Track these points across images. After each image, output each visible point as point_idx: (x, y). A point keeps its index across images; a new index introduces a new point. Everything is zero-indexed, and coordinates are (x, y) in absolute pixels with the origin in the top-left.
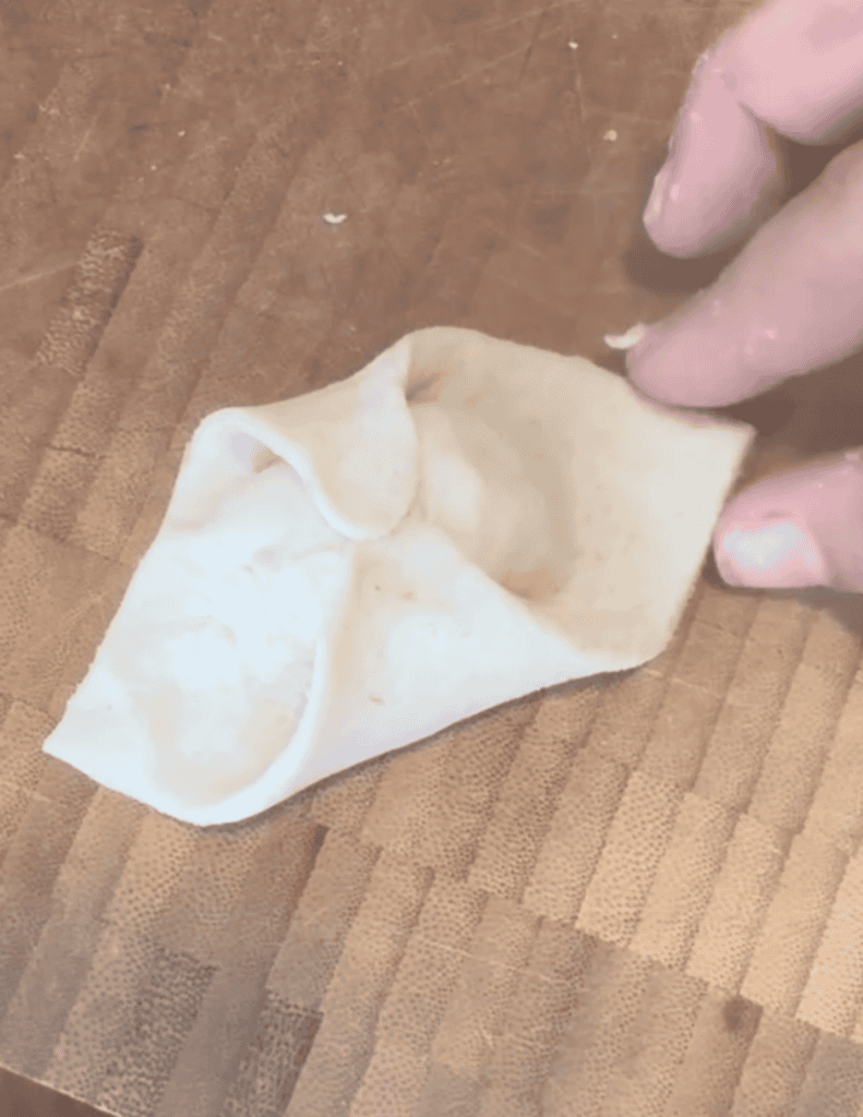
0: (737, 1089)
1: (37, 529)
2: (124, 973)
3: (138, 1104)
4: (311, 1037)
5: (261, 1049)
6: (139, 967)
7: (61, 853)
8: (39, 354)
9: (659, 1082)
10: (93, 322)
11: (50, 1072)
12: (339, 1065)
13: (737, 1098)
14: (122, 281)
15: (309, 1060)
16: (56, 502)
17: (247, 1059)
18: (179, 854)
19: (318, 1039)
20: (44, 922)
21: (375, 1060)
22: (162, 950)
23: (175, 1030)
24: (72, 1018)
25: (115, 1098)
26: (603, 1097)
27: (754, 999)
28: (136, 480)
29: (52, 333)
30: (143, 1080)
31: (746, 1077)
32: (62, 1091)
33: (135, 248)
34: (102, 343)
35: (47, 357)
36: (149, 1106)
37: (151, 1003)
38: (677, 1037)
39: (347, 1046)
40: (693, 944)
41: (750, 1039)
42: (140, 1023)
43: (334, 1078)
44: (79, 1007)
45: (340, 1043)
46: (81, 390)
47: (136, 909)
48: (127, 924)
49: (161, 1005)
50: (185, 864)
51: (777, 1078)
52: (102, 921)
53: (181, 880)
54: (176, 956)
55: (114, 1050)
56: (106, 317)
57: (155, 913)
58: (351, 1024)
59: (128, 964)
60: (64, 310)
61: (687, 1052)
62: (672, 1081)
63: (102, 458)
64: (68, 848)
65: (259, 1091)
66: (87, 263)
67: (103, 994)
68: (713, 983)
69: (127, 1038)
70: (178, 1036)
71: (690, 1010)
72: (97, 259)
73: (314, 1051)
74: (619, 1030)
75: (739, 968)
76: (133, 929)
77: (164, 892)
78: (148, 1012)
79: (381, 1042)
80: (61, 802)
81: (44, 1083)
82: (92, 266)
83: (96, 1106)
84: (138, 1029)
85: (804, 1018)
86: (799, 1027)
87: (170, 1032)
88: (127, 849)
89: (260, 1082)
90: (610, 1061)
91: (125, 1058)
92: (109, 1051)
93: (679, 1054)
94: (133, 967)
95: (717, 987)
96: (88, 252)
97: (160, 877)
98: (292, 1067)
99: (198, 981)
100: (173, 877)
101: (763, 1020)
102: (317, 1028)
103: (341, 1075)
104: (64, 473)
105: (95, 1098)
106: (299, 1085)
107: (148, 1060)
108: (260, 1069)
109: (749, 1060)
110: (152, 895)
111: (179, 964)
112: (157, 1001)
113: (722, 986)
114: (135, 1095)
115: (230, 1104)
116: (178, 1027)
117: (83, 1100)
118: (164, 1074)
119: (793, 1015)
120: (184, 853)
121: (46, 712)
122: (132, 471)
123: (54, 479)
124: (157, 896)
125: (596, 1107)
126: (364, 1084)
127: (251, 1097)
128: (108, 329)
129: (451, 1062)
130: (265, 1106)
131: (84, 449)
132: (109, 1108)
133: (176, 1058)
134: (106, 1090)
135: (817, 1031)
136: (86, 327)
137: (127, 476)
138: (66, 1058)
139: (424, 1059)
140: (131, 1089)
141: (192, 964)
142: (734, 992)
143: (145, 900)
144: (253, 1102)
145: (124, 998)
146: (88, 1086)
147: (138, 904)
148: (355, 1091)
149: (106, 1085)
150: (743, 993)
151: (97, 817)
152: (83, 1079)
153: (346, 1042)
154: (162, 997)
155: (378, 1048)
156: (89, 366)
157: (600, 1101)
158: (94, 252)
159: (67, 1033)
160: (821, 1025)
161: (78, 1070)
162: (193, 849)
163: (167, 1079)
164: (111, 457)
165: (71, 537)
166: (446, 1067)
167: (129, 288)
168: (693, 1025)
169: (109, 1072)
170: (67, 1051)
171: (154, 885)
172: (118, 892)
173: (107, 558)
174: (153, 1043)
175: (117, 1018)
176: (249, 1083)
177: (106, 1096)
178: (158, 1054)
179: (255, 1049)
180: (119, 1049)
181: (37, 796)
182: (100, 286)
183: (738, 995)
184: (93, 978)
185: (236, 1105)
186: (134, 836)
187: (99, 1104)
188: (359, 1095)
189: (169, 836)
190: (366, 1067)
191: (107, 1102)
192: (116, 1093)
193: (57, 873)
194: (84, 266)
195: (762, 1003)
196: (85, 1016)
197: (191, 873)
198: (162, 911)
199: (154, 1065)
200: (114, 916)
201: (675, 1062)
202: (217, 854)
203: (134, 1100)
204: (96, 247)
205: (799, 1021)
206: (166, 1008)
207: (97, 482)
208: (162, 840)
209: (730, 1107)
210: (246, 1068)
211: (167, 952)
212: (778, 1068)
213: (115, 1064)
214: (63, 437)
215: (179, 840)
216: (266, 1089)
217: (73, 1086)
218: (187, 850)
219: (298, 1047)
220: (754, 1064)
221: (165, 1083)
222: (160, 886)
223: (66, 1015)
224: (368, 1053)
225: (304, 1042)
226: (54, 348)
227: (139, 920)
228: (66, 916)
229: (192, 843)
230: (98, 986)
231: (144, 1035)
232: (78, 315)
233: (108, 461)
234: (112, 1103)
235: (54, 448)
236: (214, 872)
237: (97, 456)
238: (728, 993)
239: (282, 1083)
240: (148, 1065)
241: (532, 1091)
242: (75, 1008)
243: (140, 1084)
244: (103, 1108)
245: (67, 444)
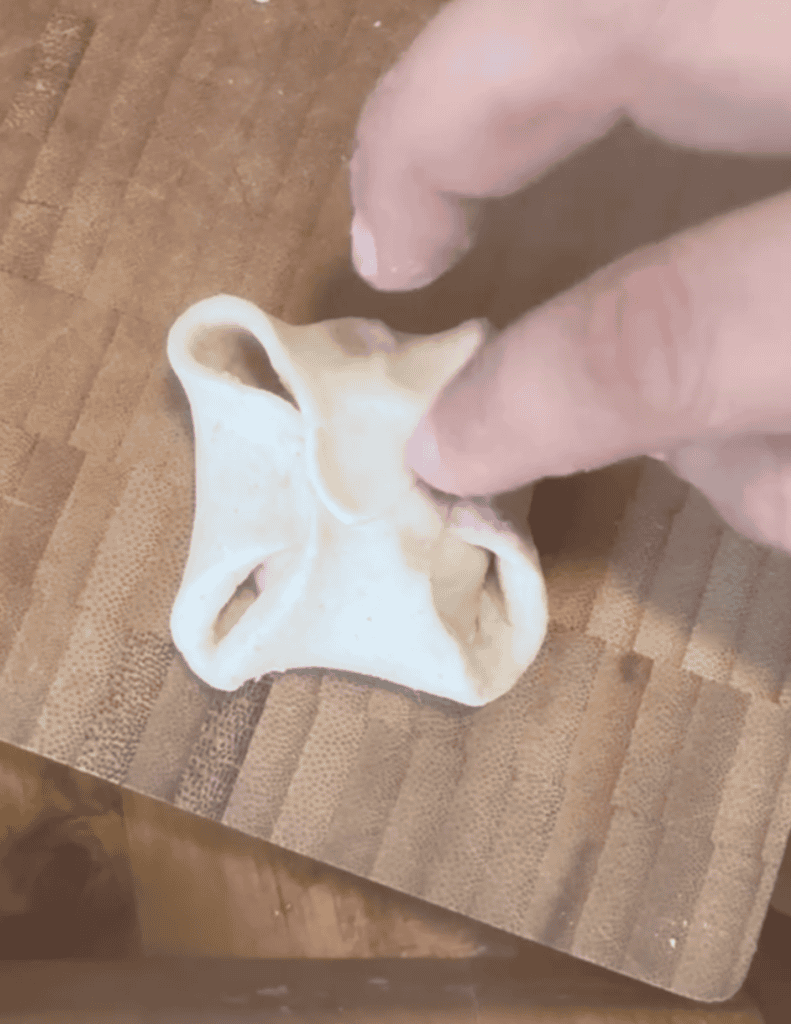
0: (633, 731)
1: (10, 272)
2: (97, 652)
3: (113, 763)
4: (262, 701)
5: (220, 711)
6: (110, 646)
7: (39, 550)
8: (7, 120)
9: (566, 727)
10: (54, 92)
11: (36, 740)
12: (288, 724)
13: (634, 738)
14: (78, 57)
15: (261, 721)
16: (25, 248)
17: (207, 722)
18: (143, 547)
19: (269, 702)
20: (26, 610)
21: (319, 718)
22: (131, 630)
23: (144, 699)
24: (52, 693)
25: (92, 759)
26: (518, 743)
27: (645, 654)
28: (96, 227)
29: (18, 103)
30: (116, 742)
31: (640, 721)
32: (46, 755)
33: (89, 27)
34: (62, 111)
35: (14, 123)
36: (123, 765)
37: (122, 676)
38: (580, 689)
39: (294, 707)
40: (591, 609)
41: (643, 687)
42: (113, 694)
43: (284, 735)
44: (59, 682)
45: (288, 705)
46: (44, 150)
47: (106, 596)
48: (99, 609)
49: (131, 678)
50: (148, 556)
51: (667, 720)
52: (77, 607)
53: (145, 570)
54: (143, 635)
55: (90, 718)
56: (66, 87)
57: (123, 599)
58: (298, 689)
59: (101, 643)
60: (28, 83)
61: (589, 701)
62: (577, 726)
63: (65, 209)
64: (45, 545)
65: (219, 748)
66: (48, 42)
67: (79, 671)
68: (609, 641)
69: (101, 707)
70: (147, 704)
71: (590, 665)
72: (56, 36)
73: (266, 712)
74: (530, 685)
75: (631, 628)
76: (105, 613)
77: (131, 580)
78: (119, 684)
79: (324, 702)
80: (38, 506)
81: (29, 749)
82: (51, 44)
83: (76, 767)
84: (110, 699)
85: (689, 668)
86: (685, 676)
87: (140, 700)
88: (97, 544)
89: (220, 741)
90: (524, 711)
91: (100, 724)
92: (86, 720)
93: (583, 703)
94: (105, 645)
95: (613, 644)
96: (48, 32)
97: (126, 568)
98: (247, 726)
99: (163, 656)
100: (138, 568)
101: (654, 672)
102: (268, 692)
103: (290, 732)
104: (32, 223)
105: (74, 761)
106: (254, 741)
107: (120, 725)
108: (219, 729)
109: (643, 706)
110: (120, 584)
111: (146, 642)
112: (127, 675)
113: (618, 643)
114: (109, 757)
115: (194, 761)
116: (147, 697)
117: (64, 762)
118: (135, 738)
119: (679, 667)
120: (147, 546)
121: (22, 429)
122: (91, 219)
123: (23, 228)
124: (125, 584)
125: (513, 751)
126: (310, 738)
127: (212, 753)
128: (67, 98)
129: (385, 717)
130: (226, 761)
131: (49, 203)
132: (87, 768)
133: (145, 723)
134: (85, 753)
135: (700, 679)
136: (47, 96)
137: (88, 224)
138: (49, 727)
139: (361, 716)
140: (106, 751)
141: (157, 642)
142: (628, 649)
143: (114, 588)
144: (214, 758)
145: (97, 673)
146: (69, 751)
147: (108, 592)
148: (303, 746)
149: (84, 749)
150: (636, 649)
151: (70, 518)
152: (63, 743)
153: (293, 703)
154: (132, 671)
155: (322, 708)
156: (52, 130)
157: (516, 746)
158: (52, 32)
159: (49, 705)
160: (703, 674)
161: (59, 737)
162: (155, 542)
163: (138, 741)
164: (72, 208)
165: (41, 278)
166: (382, 721)
167: (84, 62)
168: (594, 678)
169: (87, 738)
170: (49, 721)
171: (122, 575)
172: (90, 582)
173: (72, 295)
174: (125, 710)
175: (92, 690)
176: (211, 742)
177: (84, 758)
178: (129, 719)
179: (215, 713)
180: (95, 716)
181: (17, 502)
182: (57, 62)
183: (632, 652)
184: (70, 656)
185: (199, 760)
186: (102, 533)
187: (79, 765)
188: (306, 750)
189: (133, 532)
190: (312, 724)
191: (85, 763)
192: (93, 755)
193: (35, 567)
194: (45, 45)
195: (652, 657)
196: (64, 689)
197: (153, 563)
198: (130, 597)
199: (126, 730)
200: (88, 603)
201: (579, 710)
202: (176, 547)
203: (109, 761)
204: (54, 28)
205: (684, 671)
206: (136, 680)
207: (60, 230)
208: (127, 536)
209: (627, 746)
210: (207, 729)
211: (135, 632)
212: (667, 712)
213: (91, 730)
214: (31, 192)
215: (143, 535)
216: (226, 748)
217: (55, 751)
218: (150, 544)
219: (252, 710)
220: (647, 709)
221: (136, 744)
222: (127, 575)
223: (48, 689)
224: (313, 712)
225: (256, 704)
226: (19, 115)
227: (110, 605)
228: (45, 605)
229: (154, 538)
230: (75, 664)
231: (117, 705)
232: (40, 86)
233: (69, 211)
234: (90, 763)
235: (23, 201)
236: (174, 562)
237: (61, 208)
238: (622, 649)
239: (239, 739)
240: (121, 729)
241: (457, 739)
242: (55, 684)
243: (116, 746)
244: (83, 769)
245: (34, 198)
